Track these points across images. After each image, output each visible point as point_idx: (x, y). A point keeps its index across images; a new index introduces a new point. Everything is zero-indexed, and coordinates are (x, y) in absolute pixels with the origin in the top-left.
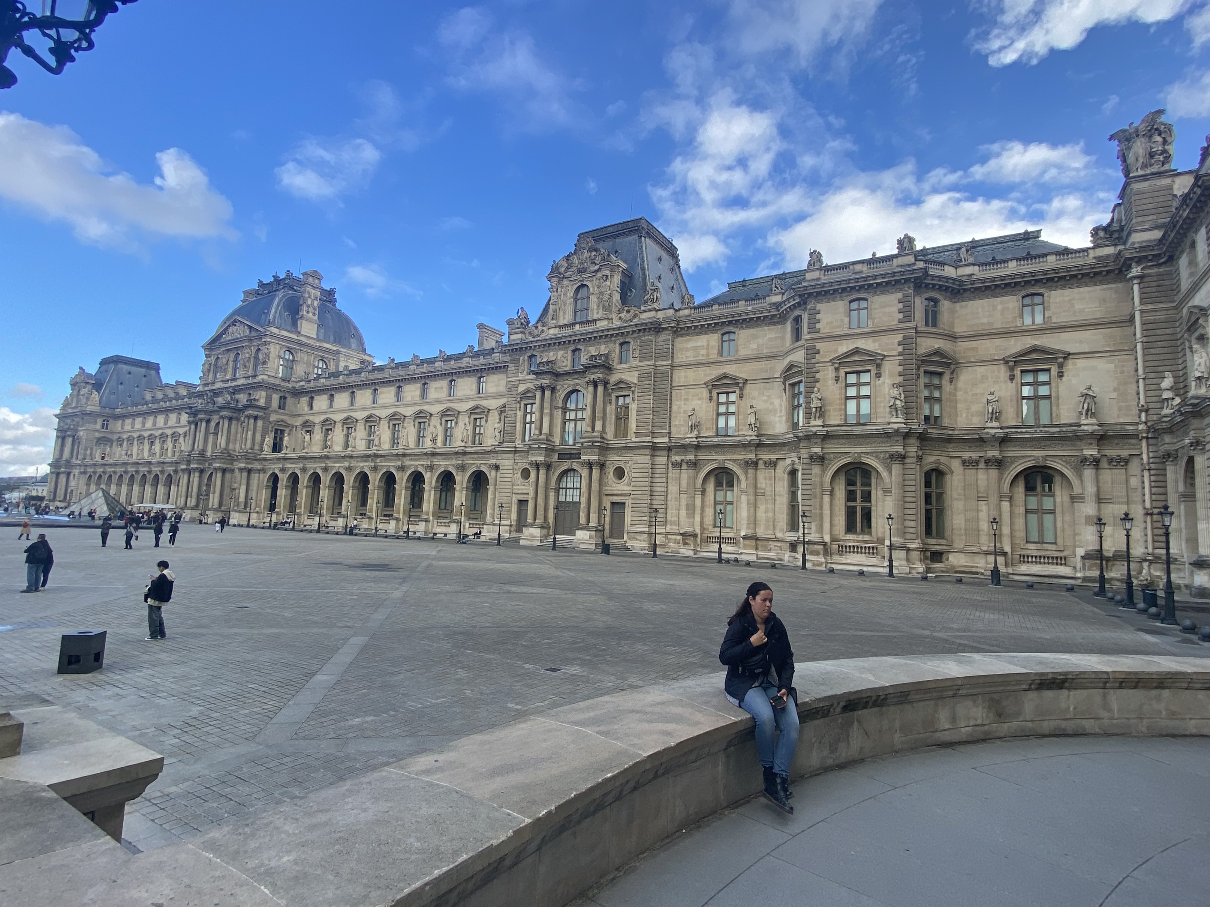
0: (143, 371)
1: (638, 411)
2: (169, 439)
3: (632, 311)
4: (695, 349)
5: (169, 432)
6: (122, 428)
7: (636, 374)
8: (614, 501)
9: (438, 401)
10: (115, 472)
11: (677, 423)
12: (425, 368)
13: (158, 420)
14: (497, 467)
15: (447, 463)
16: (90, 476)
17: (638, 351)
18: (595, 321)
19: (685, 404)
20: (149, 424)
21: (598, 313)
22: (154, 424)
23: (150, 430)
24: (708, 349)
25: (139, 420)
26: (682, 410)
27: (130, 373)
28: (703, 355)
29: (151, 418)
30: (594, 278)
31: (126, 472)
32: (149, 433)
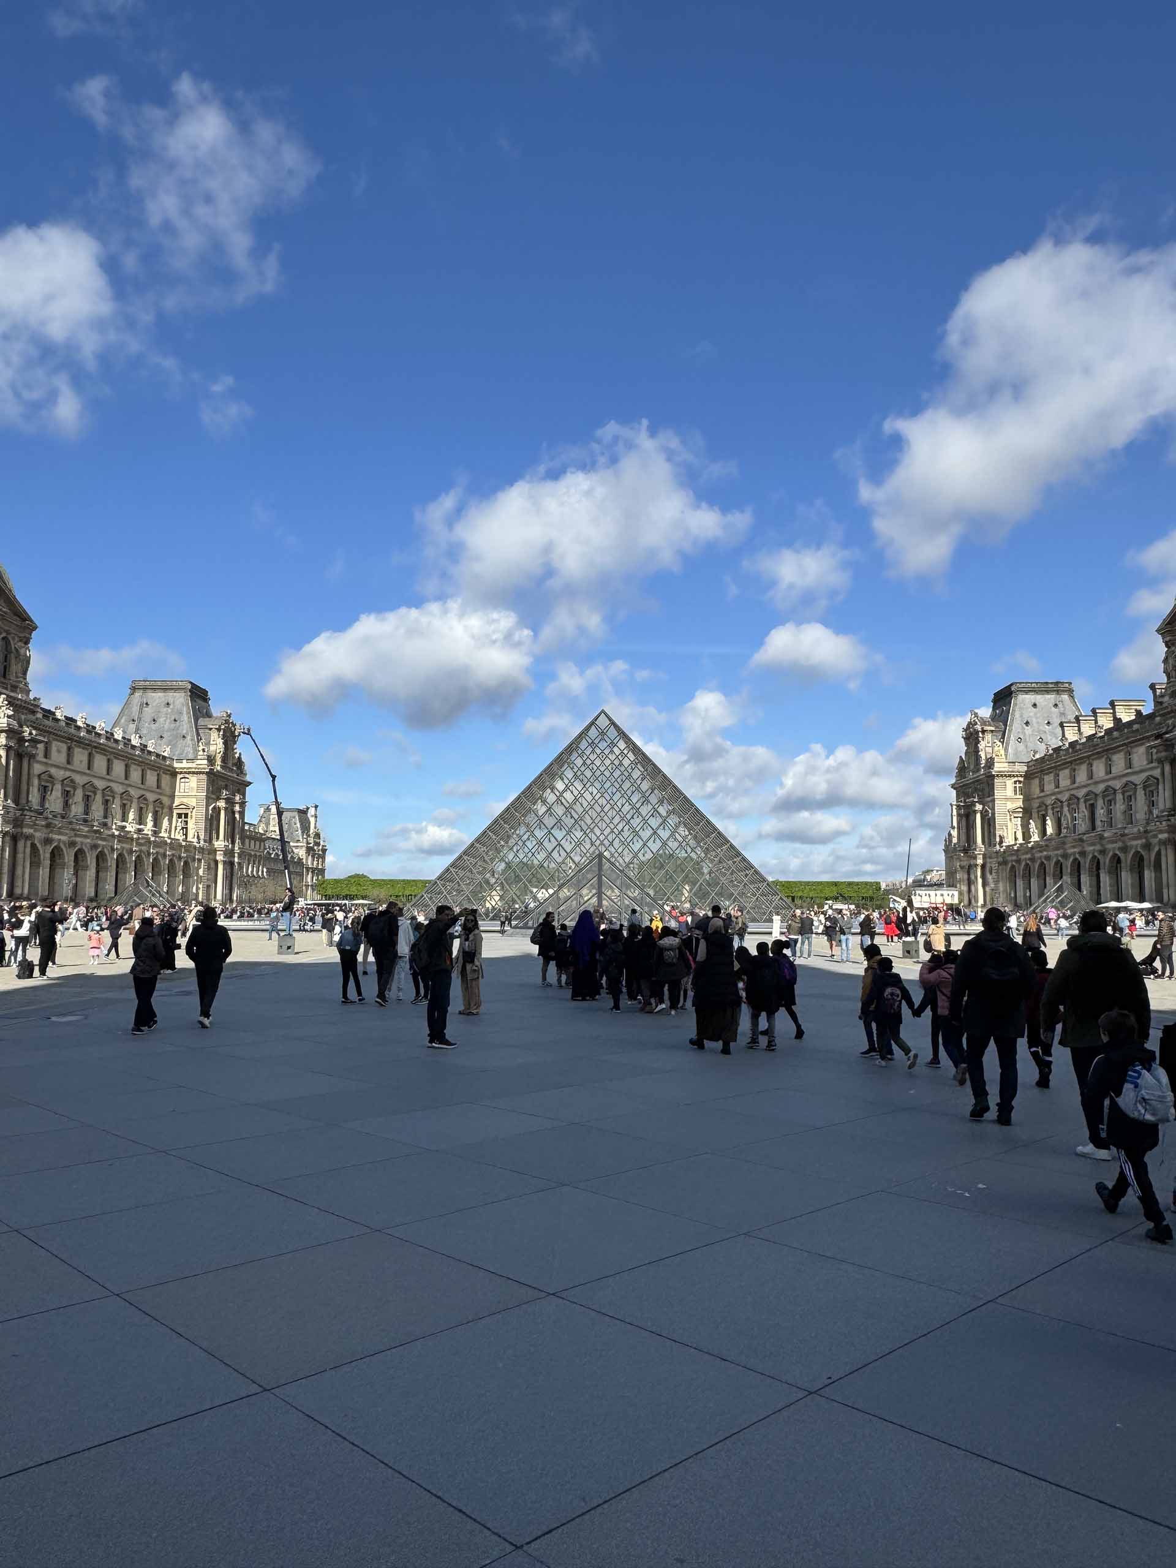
0: (1051, 698)
2: (1119, 797)
5: (1117, 784)
6: (1042, 791)
10: (1048, 858)
13: (1094, 768)
16: (1013, 867)
20: (1082, 776)
22: (1091, 776)
23: (1085, 786)
25: (1064, 776)
27: (1035, 705)
29: (1084, 767)
31: (1065, 856)
32: (1084, 791)
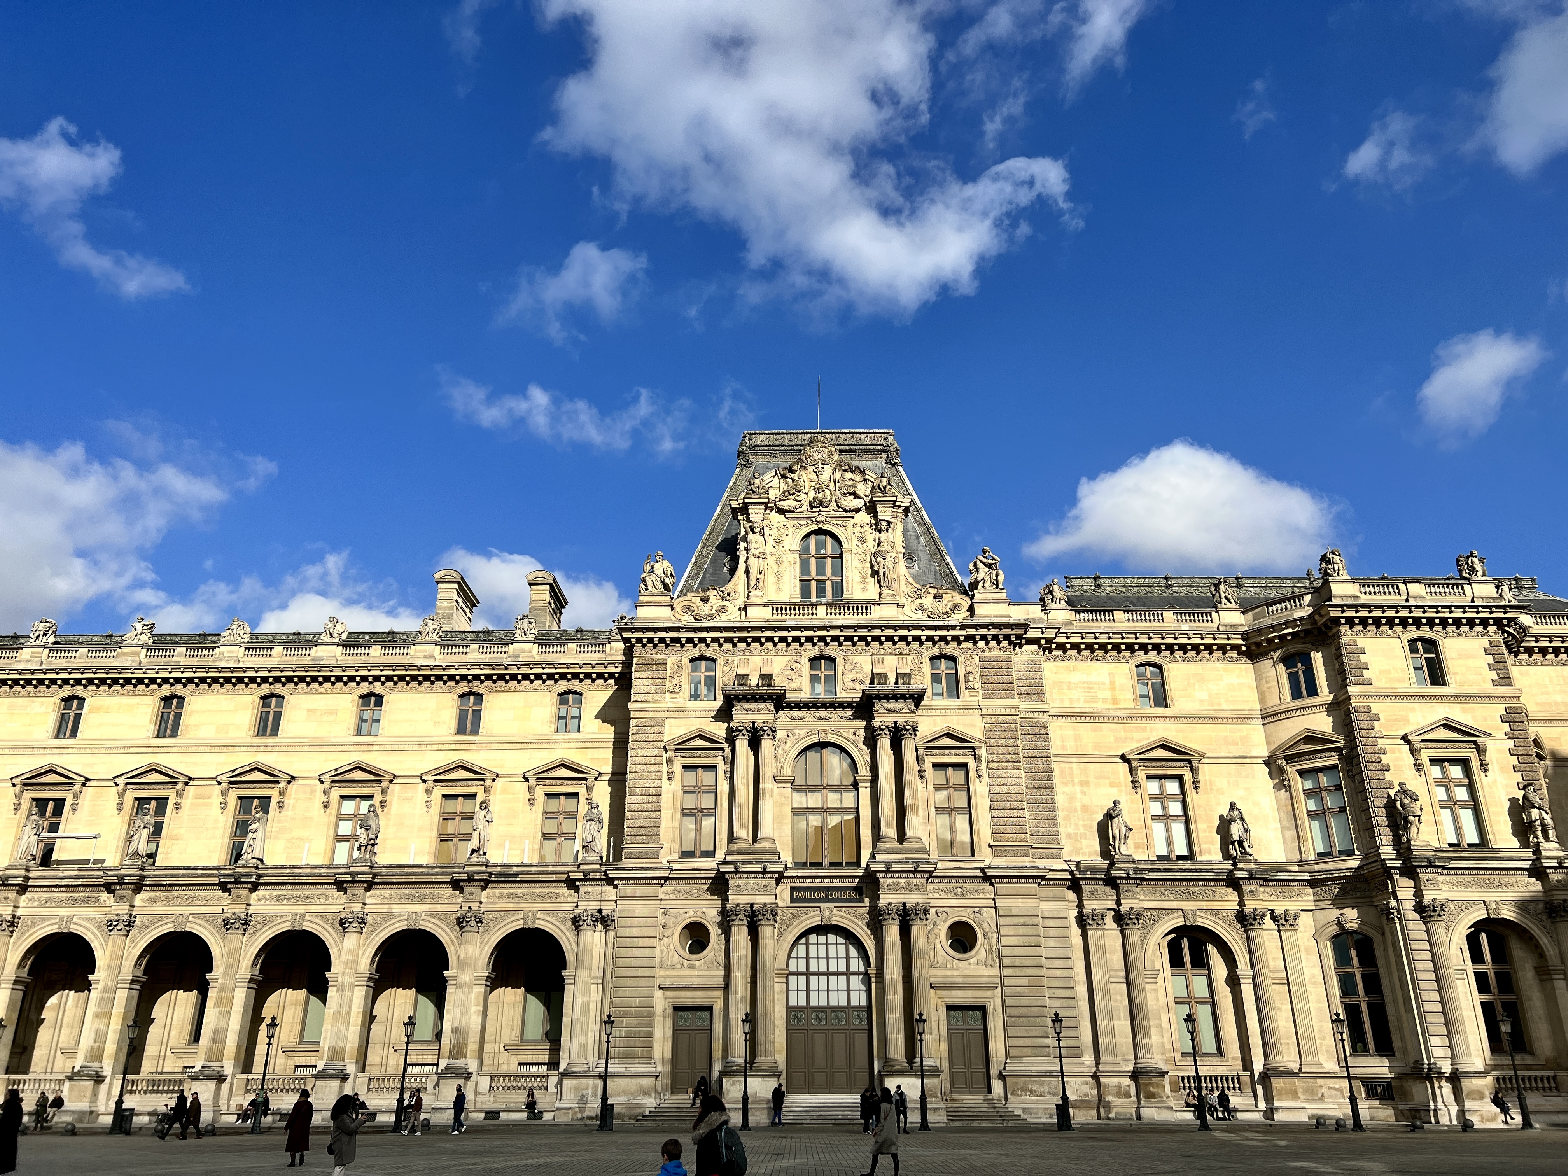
1: (994, 801)
3: (947, 598)
4: (1089, 687)
7: (979, 722)
8: (950, 1001)
9: (318, 746)
11: (1071, 830)
12: (278, 656)
14: (604, 920)
15: (418, 908)
17: (978, 678)
18: (866, 606)
19: (1083, 793)
21: (865, 590)
24: (1113, 689)
26: (1078, 805)
28: (1105, 701)
30: (851, 522)
